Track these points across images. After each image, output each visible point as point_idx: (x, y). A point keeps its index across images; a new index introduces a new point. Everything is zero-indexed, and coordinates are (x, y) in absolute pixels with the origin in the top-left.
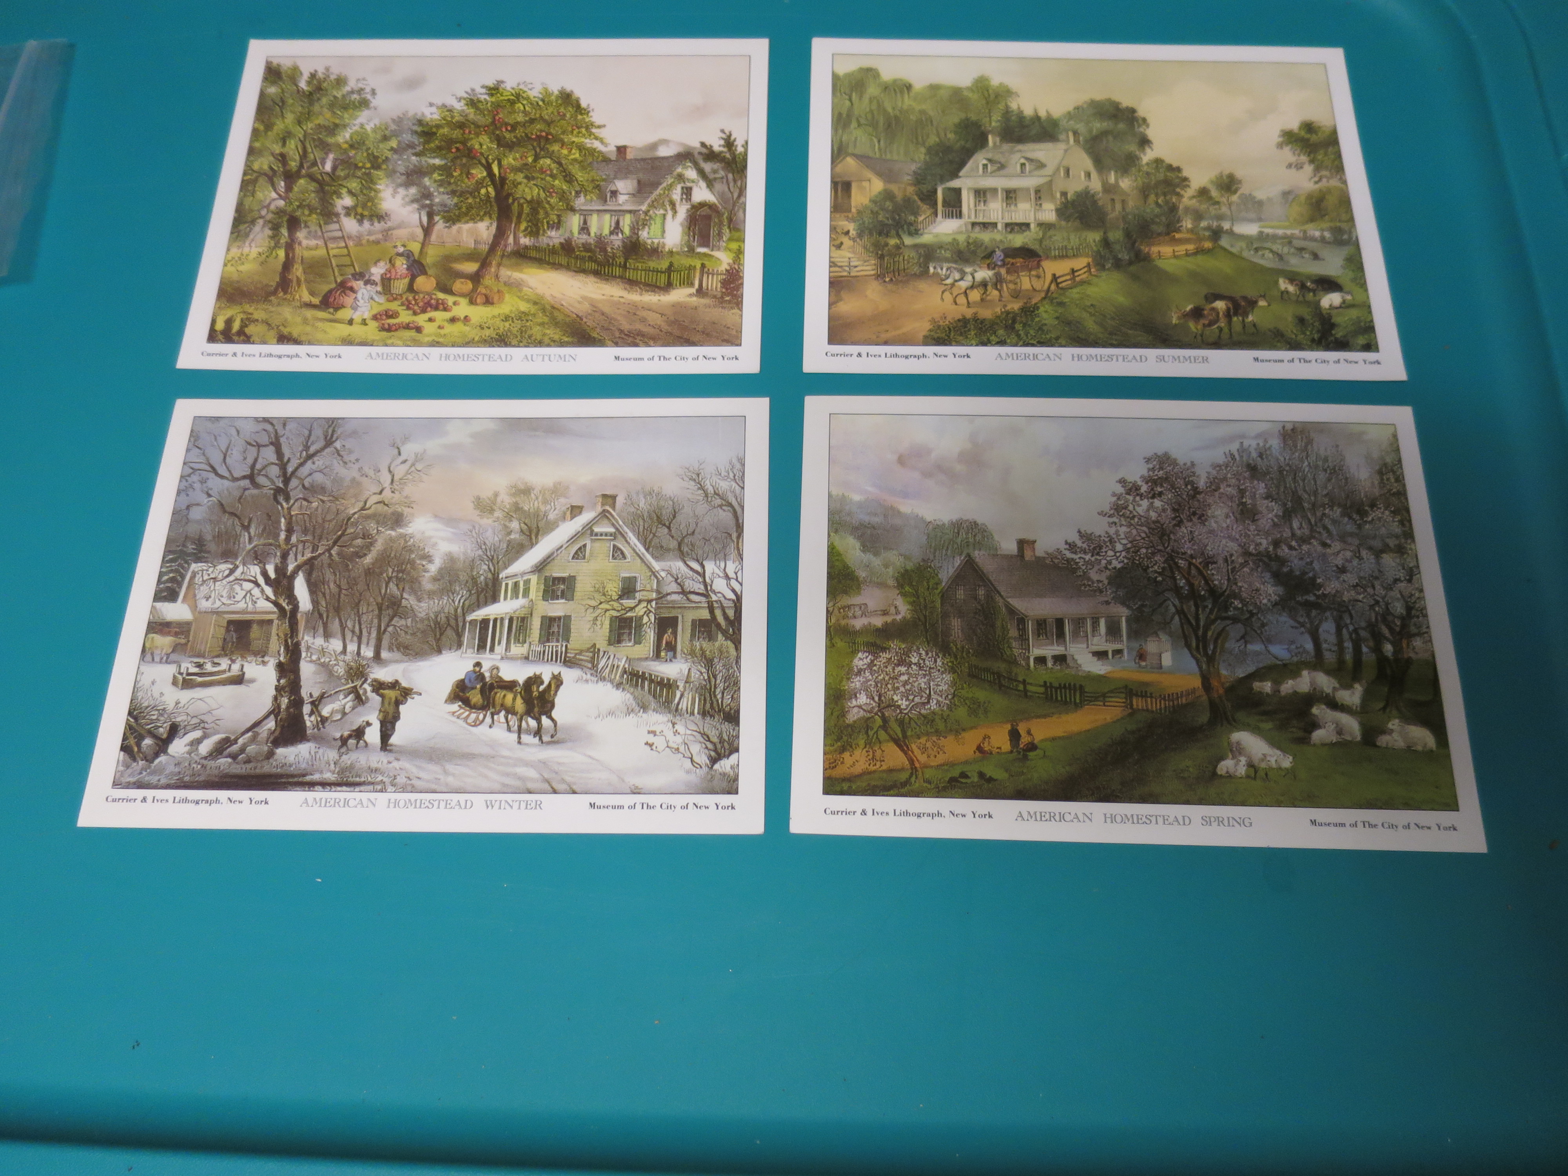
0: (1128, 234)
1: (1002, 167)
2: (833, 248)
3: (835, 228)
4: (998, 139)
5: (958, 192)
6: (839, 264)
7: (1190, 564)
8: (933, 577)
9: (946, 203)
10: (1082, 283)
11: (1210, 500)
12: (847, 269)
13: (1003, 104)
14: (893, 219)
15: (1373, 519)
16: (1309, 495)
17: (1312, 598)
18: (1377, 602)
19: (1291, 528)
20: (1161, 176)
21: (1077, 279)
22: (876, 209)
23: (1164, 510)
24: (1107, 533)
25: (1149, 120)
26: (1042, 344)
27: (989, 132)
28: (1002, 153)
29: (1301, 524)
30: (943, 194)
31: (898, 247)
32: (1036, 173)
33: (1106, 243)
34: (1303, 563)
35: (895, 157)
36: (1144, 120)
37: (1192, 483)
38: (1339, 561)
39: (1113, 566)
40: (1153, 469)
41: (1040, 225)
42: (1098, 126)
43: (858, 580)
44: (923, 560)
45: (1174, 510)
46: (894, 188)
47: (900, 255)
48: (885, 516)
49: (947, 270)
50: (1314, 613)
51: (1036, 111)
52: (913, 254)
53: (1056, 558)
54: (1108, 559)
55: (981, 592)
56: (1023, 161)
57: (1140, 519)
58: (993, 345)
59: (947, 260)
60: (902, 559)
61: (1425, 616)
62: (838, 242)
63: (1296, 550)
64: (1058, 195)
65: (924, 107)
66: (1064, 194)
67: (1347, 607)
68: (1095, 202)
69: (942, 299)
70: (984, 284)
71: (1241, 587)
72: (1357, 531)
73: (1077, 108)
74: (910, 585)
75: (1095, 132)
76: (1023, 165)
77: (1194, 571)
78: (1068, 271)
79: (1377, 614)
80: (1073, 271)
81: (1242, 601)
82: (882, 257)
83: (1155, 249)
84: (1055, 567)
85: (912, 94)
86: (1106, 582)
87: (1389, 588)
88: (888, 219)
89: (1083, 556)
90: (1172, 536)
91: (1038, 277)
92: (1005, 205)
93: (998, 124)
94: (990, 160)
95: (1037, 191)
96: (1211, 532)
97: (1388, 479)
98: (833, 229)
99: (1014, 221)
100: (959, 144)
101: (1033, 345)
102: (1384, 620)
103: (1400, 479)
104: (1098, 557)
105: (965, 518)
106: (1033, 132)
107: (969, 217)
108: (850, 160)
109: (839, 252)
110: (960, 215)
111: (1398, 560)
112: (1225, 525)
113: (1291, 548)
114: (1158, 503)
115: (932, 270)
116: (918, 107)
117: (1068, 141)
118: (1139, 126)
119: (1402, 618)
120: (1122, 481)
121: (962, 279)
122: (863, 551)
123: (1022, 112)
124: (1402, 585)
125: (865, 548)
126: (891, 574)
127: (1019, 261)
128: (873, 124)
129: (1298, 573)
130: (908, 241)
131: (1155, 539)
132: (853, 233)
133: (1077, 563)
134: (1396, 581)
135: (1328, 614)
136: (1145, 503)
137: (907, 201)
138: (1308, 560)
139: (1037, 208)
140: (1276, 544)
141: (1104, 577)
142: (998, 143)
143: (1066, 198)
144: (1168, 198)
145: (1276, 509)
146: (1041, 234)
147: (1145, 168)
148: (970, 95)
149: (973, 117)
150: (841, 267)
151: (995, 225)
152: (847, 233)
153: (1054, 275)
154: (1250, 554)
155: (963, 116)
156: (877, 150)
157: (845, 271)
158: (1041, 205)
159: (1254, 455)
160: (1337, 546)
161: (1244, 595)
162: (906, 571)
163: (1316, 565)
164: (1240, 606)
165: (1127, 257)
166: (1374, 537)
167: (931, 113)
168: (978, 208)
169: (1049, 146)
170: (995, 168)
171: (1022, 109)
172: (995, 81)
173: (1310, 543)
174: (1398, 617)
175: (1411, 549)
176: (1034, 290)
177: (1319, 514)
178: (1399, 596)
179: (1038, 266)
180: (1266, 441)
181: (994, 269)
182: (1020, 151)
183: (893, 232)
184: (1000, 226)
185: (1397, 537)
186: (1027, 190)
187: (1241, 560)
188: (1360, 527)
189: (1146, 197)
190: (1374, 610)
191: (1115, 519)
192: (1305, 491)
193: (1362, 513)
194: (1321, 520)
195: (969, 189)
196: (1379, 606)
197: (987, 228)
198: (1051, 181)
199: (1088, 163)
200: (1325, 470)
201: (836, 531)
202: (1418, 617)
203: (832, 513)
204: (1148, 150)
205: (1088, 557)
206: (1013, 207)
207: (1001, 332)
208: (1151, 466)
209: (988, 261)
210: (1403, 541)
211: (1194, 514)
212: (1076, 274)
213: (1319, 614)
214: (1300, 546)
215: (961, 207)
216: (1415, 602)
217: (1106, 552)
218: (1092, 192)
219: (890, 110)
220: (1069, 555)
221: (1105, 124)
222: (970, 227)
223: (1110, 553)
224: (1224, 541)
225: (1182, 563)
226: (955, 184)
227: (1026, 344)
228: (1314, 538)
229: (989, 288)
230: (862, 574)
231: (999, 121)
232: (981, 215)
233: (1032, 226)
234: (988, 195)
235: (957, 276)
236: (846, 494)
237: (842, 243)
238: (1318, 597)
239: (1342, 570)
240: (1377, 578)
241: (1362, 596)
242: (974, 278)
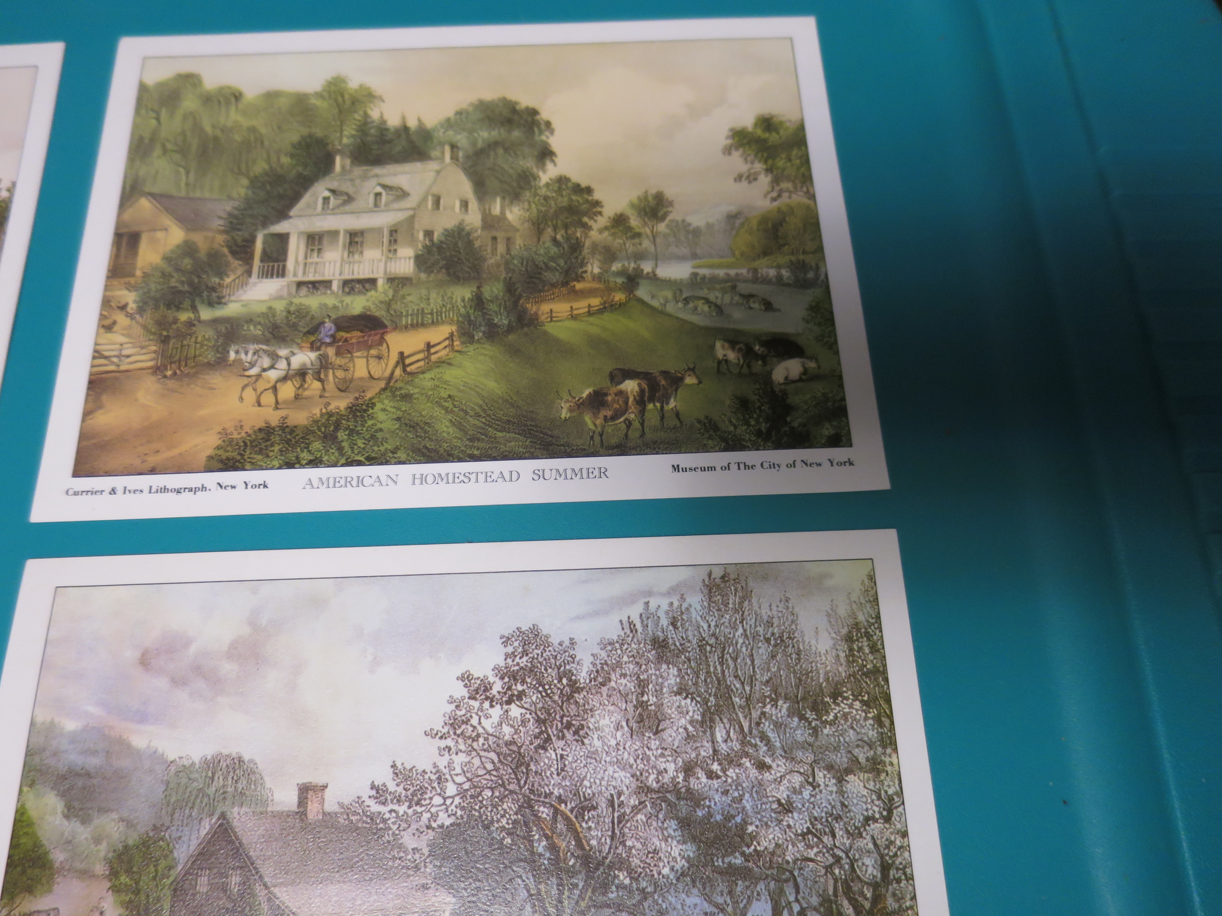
0: (510, 288)
1: (350, 199)
2: (102, 330)
3: (109, 301)
4: (348, 162)
5: (283, 238)
6: (106, 354)
7: (556, 811)
8: (166, 857)
9: (266, 257)
10: (441, 363)
11: (594, 701)
12: (115, 360)
13: (361, 113)
14: (191, 283)
15: (836, 717)
16: (743, 683)
17: (738, 861)
18: (838, 860)
19: (713, 741)
20: (564, 202)
21: (434, 358)
22: (169, 269)
23: (524, 722)
24: (435, 765)
25: (554, 125)
26: (372, 461)
27: (339, 152)
28: (352, 180)
29: (728, 733)
30: (264, 243)
31: (190, 324)
32: (395, 206)
33: (479, 302)
34: (728, 799)
35: (207, 195)
36: (548, 124)
37: (569, 674)
38: (782, 793)
39: (439, 822)
40: (513, 655)
41: (391, 280)
42: (485, 135)
43: (51, 868)
44: (155, 828)
45: (539, 721)
46: (198, 238)
47: (191, 335)
48: (108, 754)
49: (254, 353)
50: (740, 886)
51: (404, 119)
52: (210, 333)
53: (355, 813)
54: (433, 810)
55: (235, 880)
56: (379, 189)
57: (486, 739)
58: (303, 466)
59: (255, 340)
60: (122, 827)
61: (910, 878)
62: (107, 322)
63: (718, 777)
64: (421, 236)
65: (254, 123)
66: (429, 234)
67: (791, 873)
68: (470, 243)
69: (241, 399)
70: (302, 373)
71: (630, 848)
72: (811, 740)
73: (459, 113)
74: (129, 871)
75: (480, 144)
76: (378, 195)
77: (561, 826)
78: (422, 346)
79: (836, 880)
80: (429, 346)
81: (630, 871)
82: (165, 340)
83: (545, 308)
84: (353, 828)
85: (240, 106)
86: (426, 851)
87: (855, 834)
88: (182, 283)
89: (396, 807)
90: (533, 767)
91: (379, 357)
92: (346, 253)
93: (352, 140)
94: (333, 191)
95: (393, 232)
96: (592, 755)
97: (860, 649)
98: (106, 302)
99: (356, 276)
100: (294, 172)
101: (359, 463)
102: (848, 891)
103: (877, 649)
104: (419, 809)
105: (225, 752)
106: (398, 149)
107: (295, 275)
108: (145, 203)
109: (109, 335)
110: (282, 273)
111: (871, 785)
112: (613, 742)
113: (711, 775)
114: (515, 711)
115: (232, 355)
116: (245, 123)
117: (441, 159)
118: (541, 132)
119: (875, 886)
120: (466, 678)
121: (272, 367)
122: (67, 817)
123: (384, 122)
124: (875, 828)
125: (70, 812)
126: (102, 854)
127: (355, 336)
128: (183, 151)
129: (719, 818)
130: (206, 314)
131: (506, 772)
132: (132, 306)
133: (384, 821)
134: (868, 819)
135: (761, 886)
136: (496, 712)
137: (214, 256)
138: (736, 794)
139: (390, 255)
140: (688, 769)
141: (423, 843)
142: (348, 167)
143: (431, 240)
144: (570, 232)
145: (693, 710)
146: (391, 293)
147: (543, 191)
148: (318, 102)
149: (319, 133)
150: (106, 358)
151: (327, 284)
152: (123, 308)
153: (401, 354)
154: (650, 790)
155: (305, 131)
156: (183, 185)
157: (113, 363)
158: (395, 250)
159: (664, 622)
160: (779, 766)
161: (635, 861)
162: (126, 847)
163: (748, 804)
164: (627, 881)
165: (506, 322)
166: (836, 749)
167: (263, 130)
168: (309, 260)
169: (417, 166)
170: (339, 202)
171: (386, 117)
172: (353, 84)
173: (740, 765)
174: (868, 884)
175: (891, 764)
176: (371, 377)
177: (755, 714)
178: (871, 846)
179: (382, 341)
180: (682, 598)
181: (318, 349)
182: (377, 176)
183: (187, 303)
184: (335, 286)
185: (871, 745)
186: (379, 231)
187: (634, 801)
188: (815, 732)
189: (539, 232)
190: (833, 874)
191: (449, 742)
192: (736, 677)
193: (819, 708)
194: (758, 724)
195: (300, 234)
196: (841, 867)
197: (317, 289)
198: (412, 217)
199: (466, 188)
200: (768, 640)
201: (31, 786)
202: (899, 881)
203: (30, 753)
204: (549, 166)
205: (402, 809)
206: (357, 257)
207: (317, 445)
208: (510, 649)
209: (312, 338)
210: (880, 750)
211: (569, 726)
212: (433, 350)
213: (747, 887)
214: (724, 771)
215: (285, 260)
216: (896, 855)
217: (431, 799)
218: (468, 228)
219: (208, 129)
220: (375, 807)
221: (495, 133)
222: (294, 289)
223: (437, 800)
224: (610, 770)
225: (544, 812)
226: (281, 227)
227: (350, 463)
228: (747, 755)
229: (309, 378)
230: (58, 856)
231: (353, 136)
232: (312, 270)
233: (380, 282)
234: (325, 241)
235: (266, 362)
236: (57, 720)
237: (115, 323)
238: (747, 858)
239: (786, 808)
240: (838, 818)
241: (815, 850)
242: (289, 364)
